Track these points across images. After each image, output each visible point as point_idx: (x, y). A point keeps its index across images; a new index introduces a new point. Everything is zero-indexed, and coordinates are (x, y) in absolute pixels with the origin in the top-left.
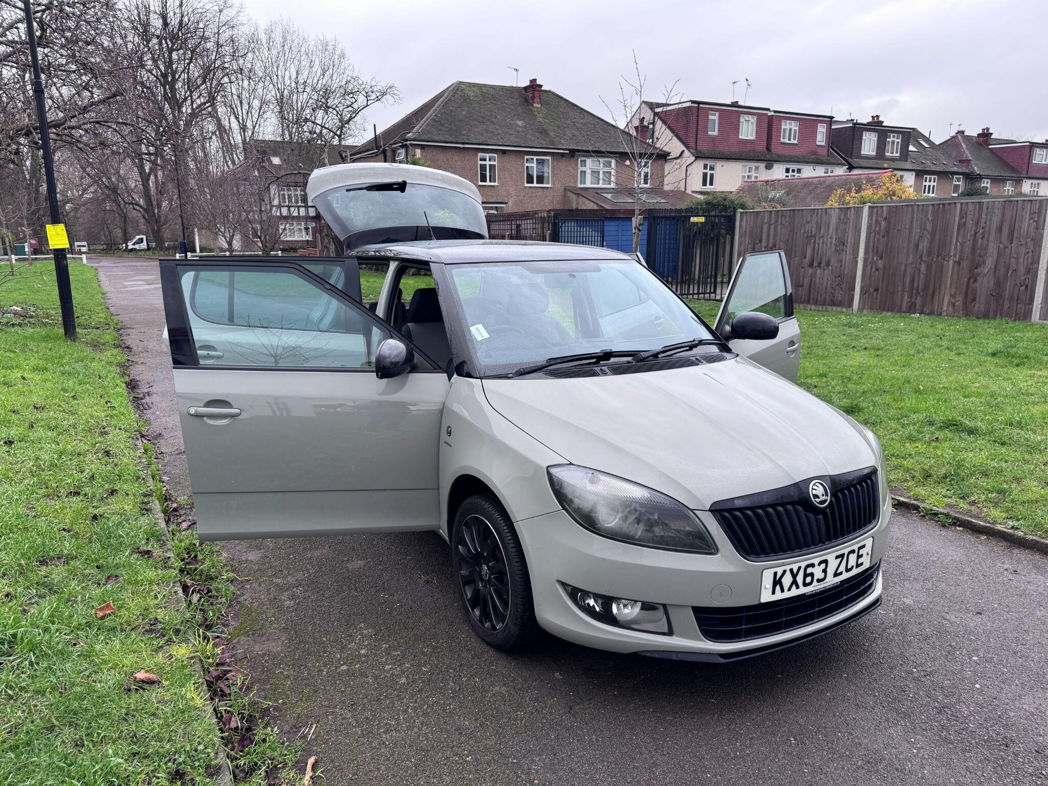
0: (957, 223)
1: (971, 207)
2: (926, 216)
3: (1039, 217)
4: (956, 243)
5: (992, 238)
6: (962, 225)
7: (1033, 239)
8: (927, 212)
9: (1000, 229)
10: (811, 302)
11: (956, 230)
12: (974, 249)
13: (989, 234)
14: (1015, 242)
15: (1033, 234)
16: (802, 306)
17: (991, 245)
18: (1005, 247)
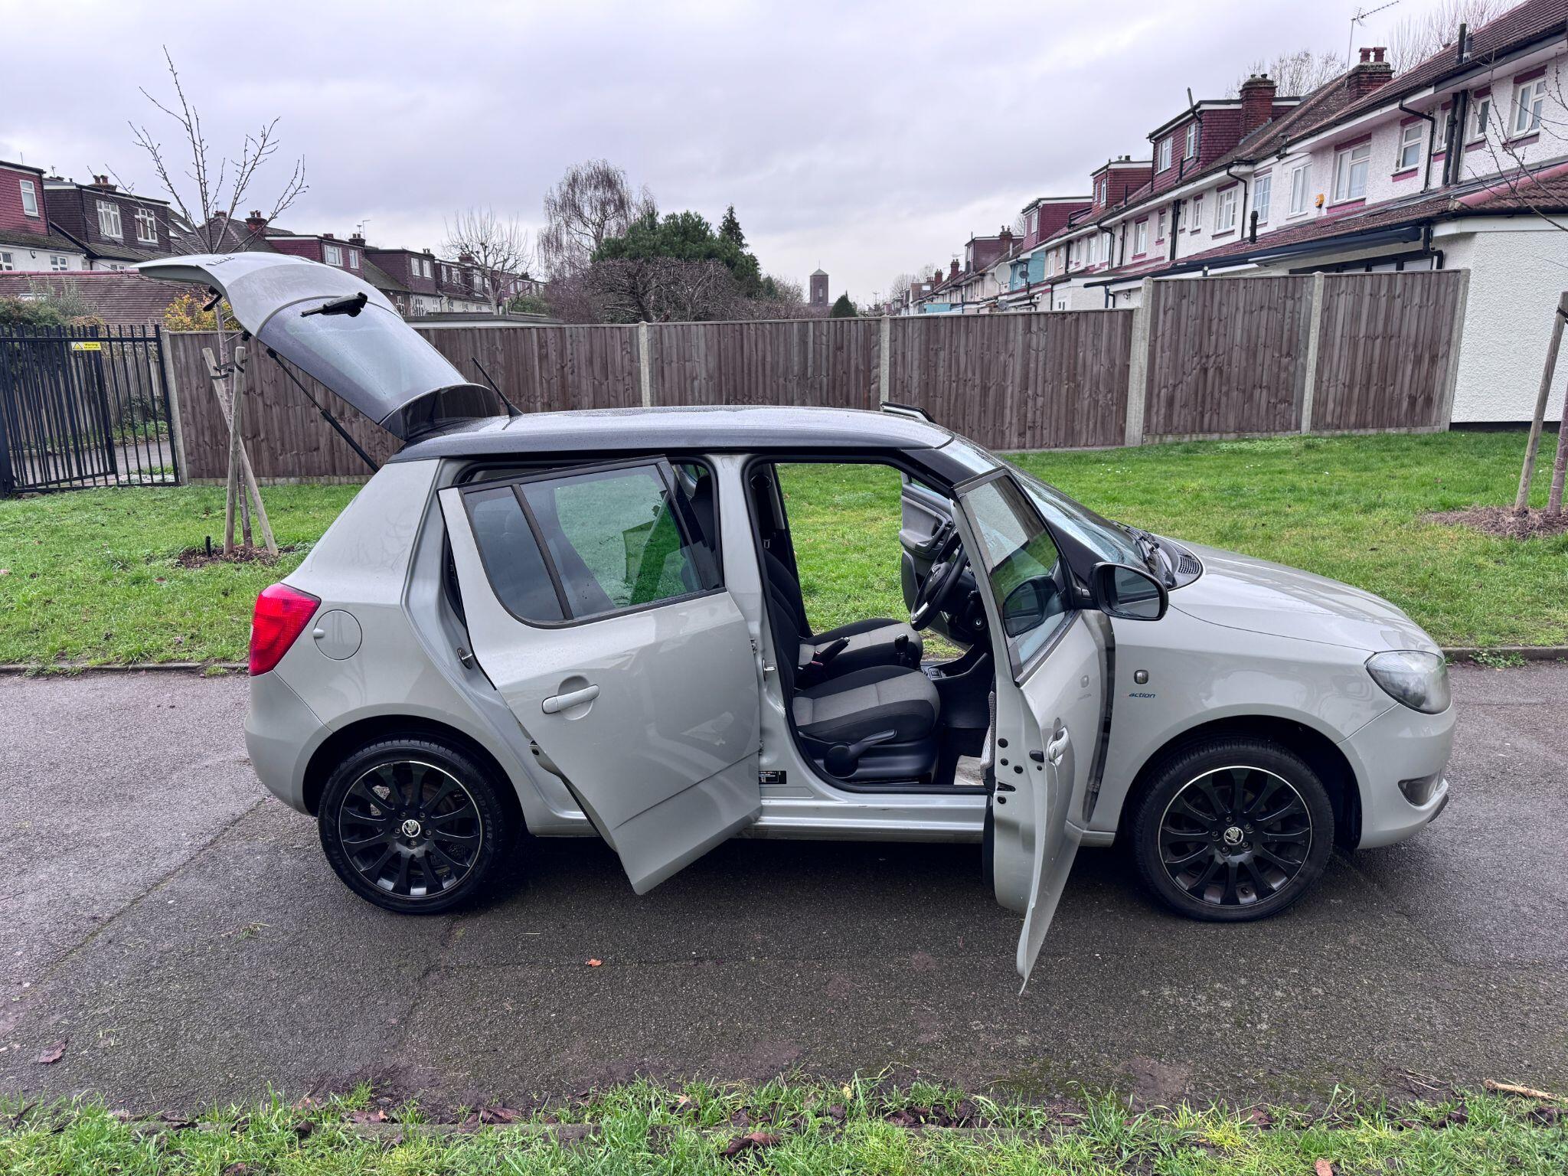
0: (536, 354)
1: (550, 334)
2: (495, 344)
3: (631, 348)
4: (541, 380)
5: (584, 373)
6: (544, 358)
7: (630, 374)
8: (494, 338)
9: (591, 362)
10: (338, 473)
11: (537, 363)
12: (563, 386)
13: (579, 368)
14: (610, 377)
15: (627, 368)
16: (322, 479)
17: (584, 382)
18: (601, 384)
